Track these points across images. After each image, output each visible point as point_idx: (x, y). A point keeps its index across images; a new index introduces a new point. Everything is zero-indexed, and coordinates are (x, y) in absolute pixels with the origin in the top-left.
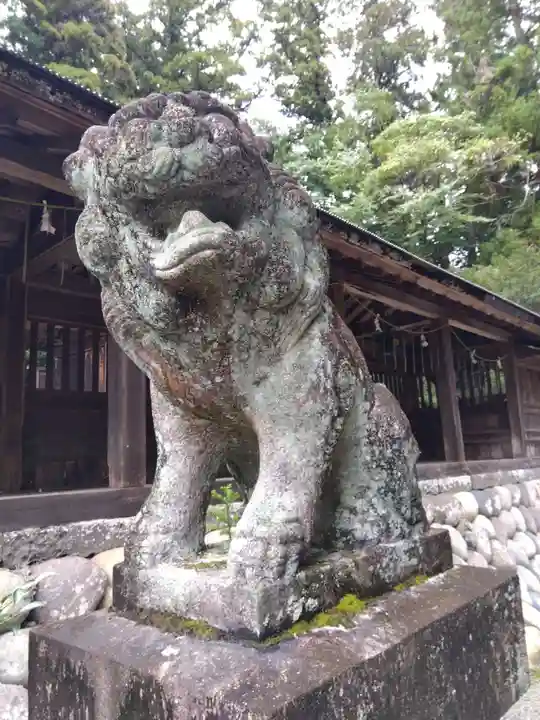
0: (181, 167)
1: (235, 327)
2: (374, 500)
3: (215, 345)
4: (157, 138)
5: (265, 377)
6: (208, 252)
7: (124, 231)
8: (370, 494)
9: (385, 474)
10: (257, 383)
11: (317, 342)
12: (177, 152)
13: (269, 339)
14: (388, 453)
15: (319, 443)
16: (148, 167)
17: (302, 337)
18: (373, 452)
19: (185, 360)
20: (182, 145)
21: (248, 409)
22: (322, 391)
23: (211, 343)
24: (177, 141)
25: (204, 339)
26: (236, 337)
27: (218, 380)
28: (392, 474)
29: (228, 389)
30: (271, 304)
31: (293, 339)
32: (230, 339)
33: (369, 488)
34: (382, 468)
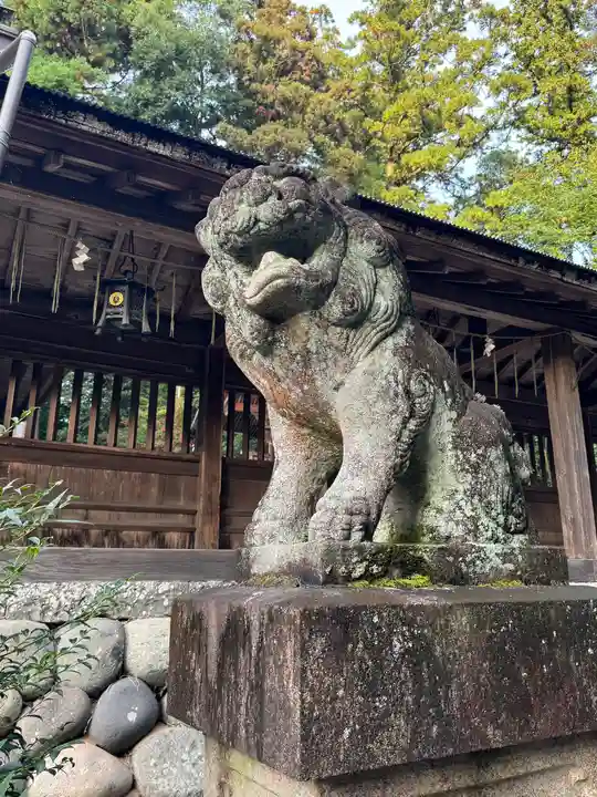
0: (257, 221)
1: (313, 341)
2: (462, 503)
3: (298, 357)
4: (241, 201)
5: (342, 383)
6: (279, 281)
7: (230, 273)
8: (459, 497)
9: (469, 477)
10: (336, 389)
11: (388, 354)
12: (254, 210)
13: (343, 351)
14: (473, 457)
15: (390, 439)
16: (234, 224)
17: (372, 349)
18: (457, 456)
19: (280, 373)
20: (257, 203)
21: (333, 412)
22: (392, 393)
23: (296, 355)
24: (252, 202)
25: (290, 352)
26: (314, 349)
27: (306, 387)
28: (477, 478)
29: (314, 395)
30: (340, 320)
31: (364, 350)
32: (309, 352)
33: (457, 491)
34: (467, 471)
